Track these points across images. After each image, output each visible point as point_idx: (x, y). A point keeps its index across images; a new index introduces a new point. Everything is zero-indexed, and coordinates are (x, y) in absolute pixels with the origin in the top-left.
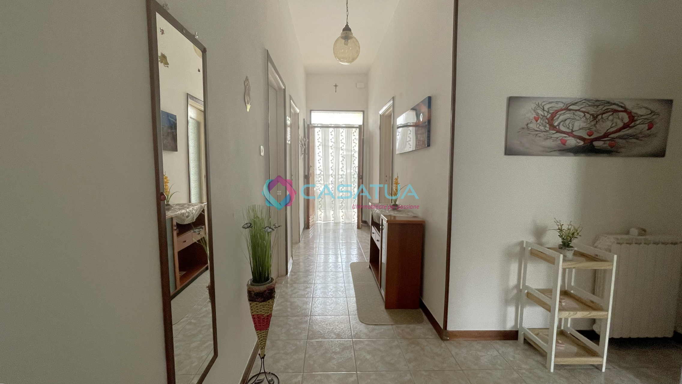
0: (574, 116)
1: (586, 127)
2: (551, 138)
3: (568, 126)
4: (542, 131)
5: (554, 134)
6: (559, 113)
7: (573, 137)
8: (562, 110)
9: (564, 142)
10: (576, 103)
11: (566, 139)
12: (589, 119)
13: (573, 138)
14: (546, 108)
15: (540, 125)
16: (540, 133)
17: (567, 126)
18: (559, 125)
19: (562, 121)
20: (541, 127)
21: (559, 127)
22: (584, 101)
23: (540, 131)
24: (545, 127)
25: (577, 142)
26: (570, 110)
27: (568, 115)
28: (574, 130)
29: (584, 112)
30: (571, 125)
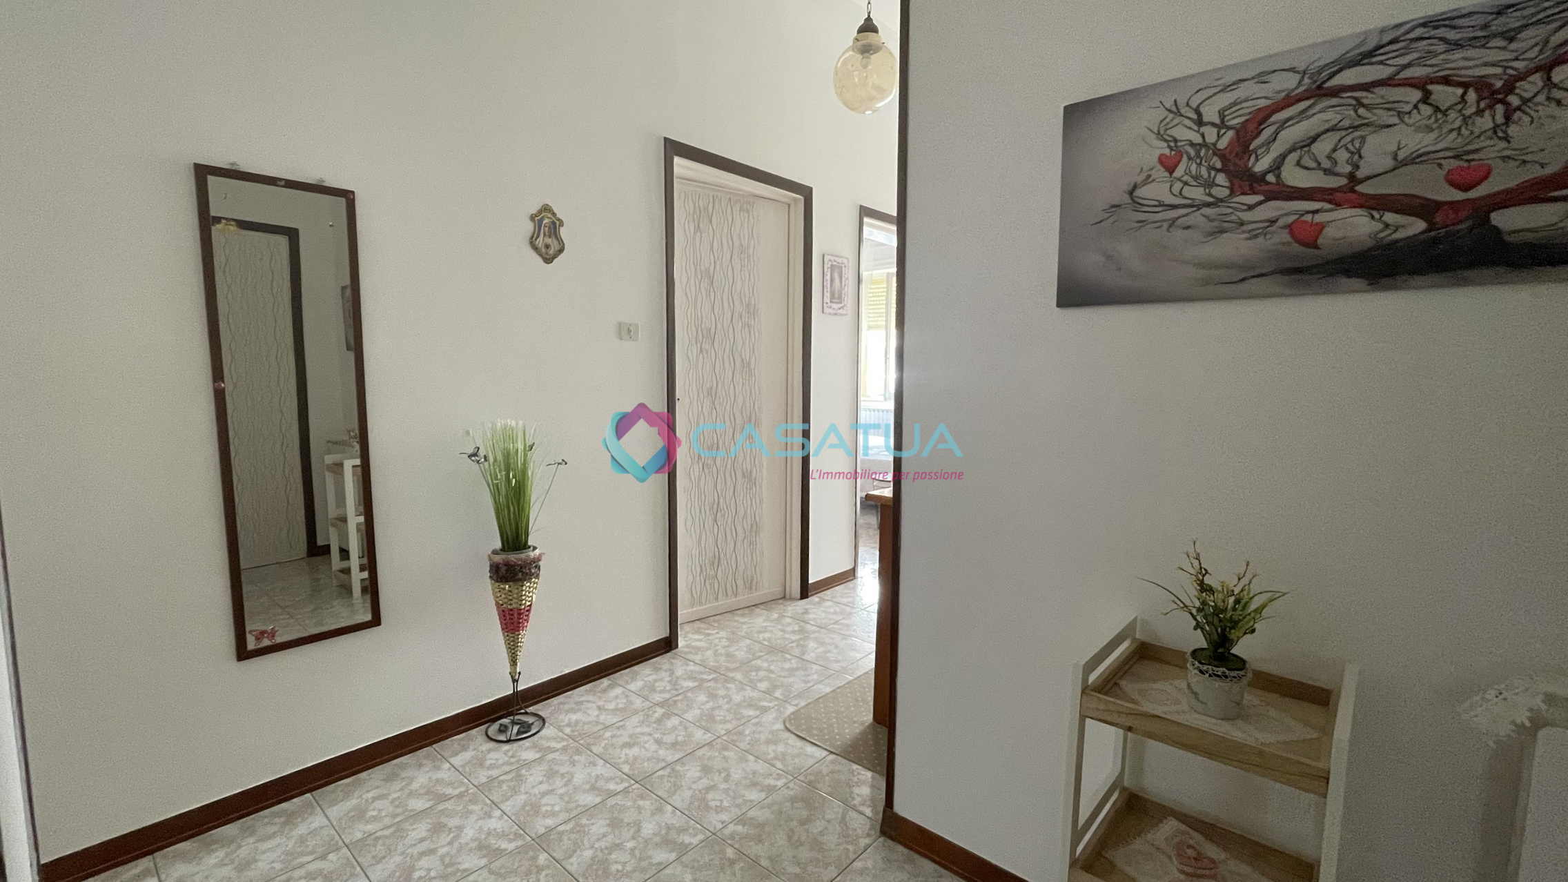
0: (1361, 111)
1: (1439, 147)
2: (1242, 224)
3: (1326, 164)
4: (1197, 206)
5: (1251, 208)
6: (1274, 118)
7: (1361, 206)
8: (1289, 100)
9: (1306, 235)
10: (1371, 54)
11: (1319, 218)
12: (1460, 106)
13: (1359, 211)
14: (1210, 113)
15: (1186, 183)
16: (1187, 215)
17: (1319, 164)
18: (1277, 167)
19: (1292, 150)
20: (1187, 192)
21: (1278, 177)
22: (1419, 32)
23: (1185, 206)
24: (1210, 184)
25: (1387, 226)
26: (1336, 92)
27: (1324, 115)
28: (1360, 174)
29: (1421, 84)
30: (1342, 156)
